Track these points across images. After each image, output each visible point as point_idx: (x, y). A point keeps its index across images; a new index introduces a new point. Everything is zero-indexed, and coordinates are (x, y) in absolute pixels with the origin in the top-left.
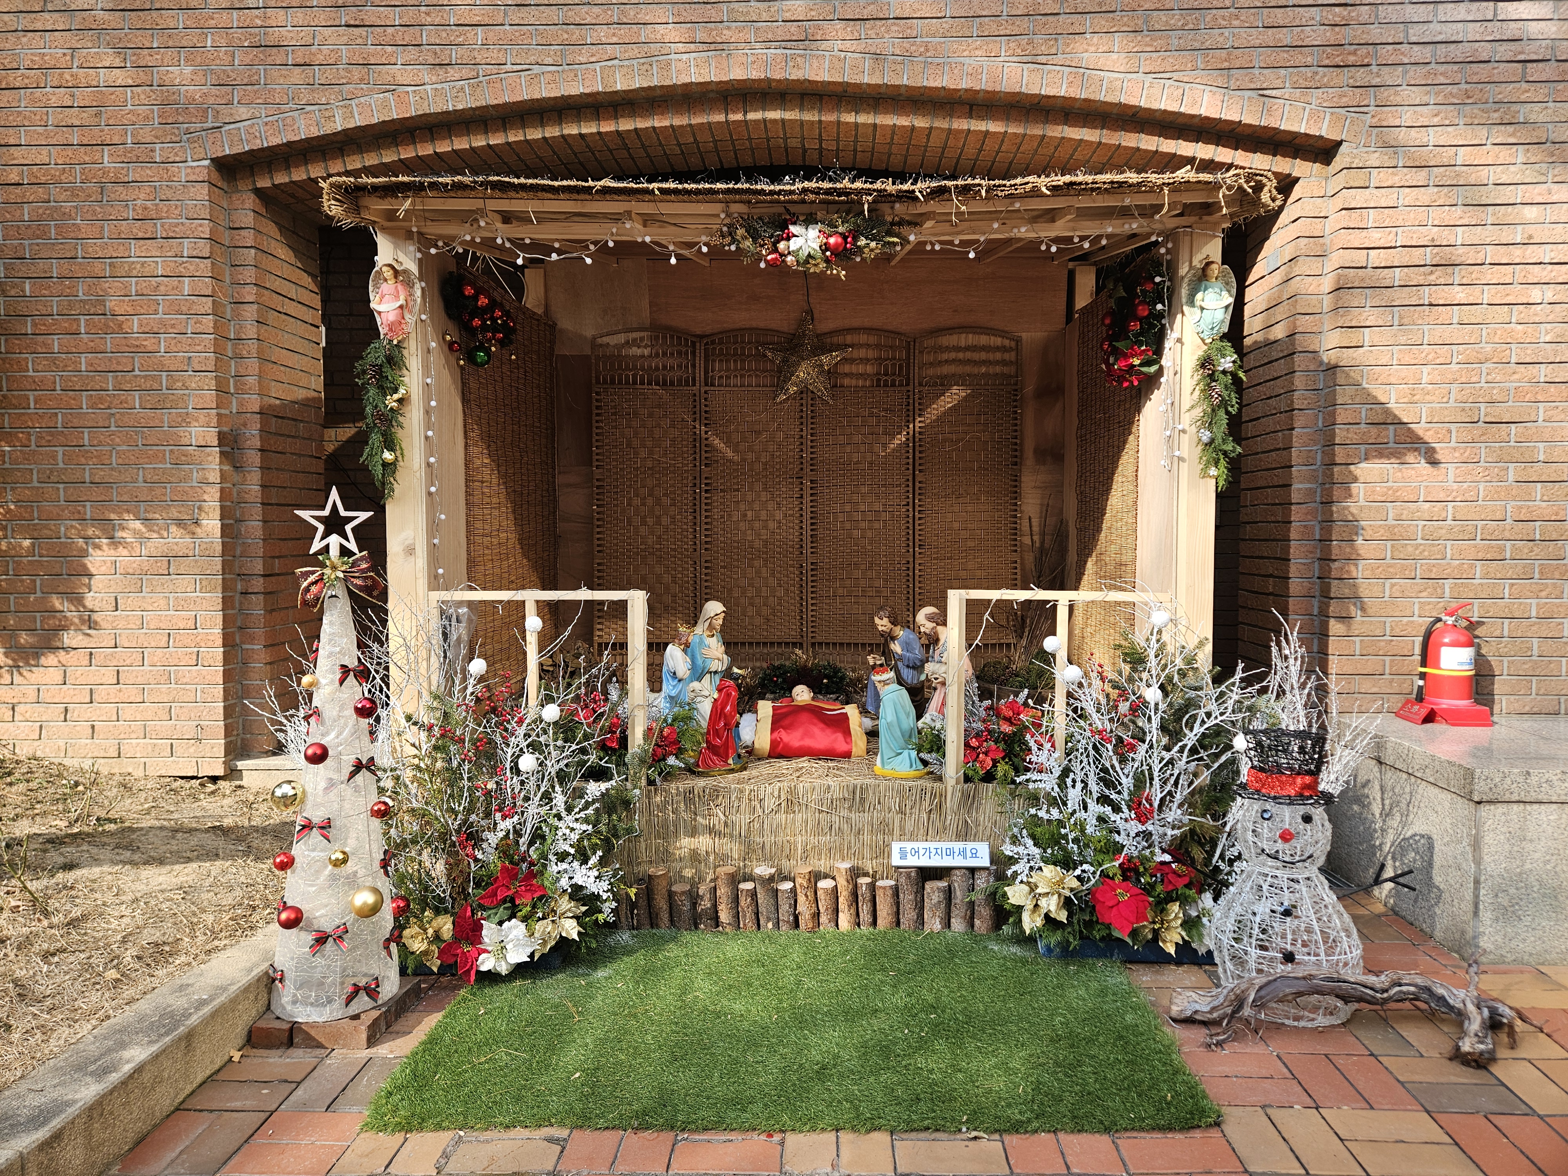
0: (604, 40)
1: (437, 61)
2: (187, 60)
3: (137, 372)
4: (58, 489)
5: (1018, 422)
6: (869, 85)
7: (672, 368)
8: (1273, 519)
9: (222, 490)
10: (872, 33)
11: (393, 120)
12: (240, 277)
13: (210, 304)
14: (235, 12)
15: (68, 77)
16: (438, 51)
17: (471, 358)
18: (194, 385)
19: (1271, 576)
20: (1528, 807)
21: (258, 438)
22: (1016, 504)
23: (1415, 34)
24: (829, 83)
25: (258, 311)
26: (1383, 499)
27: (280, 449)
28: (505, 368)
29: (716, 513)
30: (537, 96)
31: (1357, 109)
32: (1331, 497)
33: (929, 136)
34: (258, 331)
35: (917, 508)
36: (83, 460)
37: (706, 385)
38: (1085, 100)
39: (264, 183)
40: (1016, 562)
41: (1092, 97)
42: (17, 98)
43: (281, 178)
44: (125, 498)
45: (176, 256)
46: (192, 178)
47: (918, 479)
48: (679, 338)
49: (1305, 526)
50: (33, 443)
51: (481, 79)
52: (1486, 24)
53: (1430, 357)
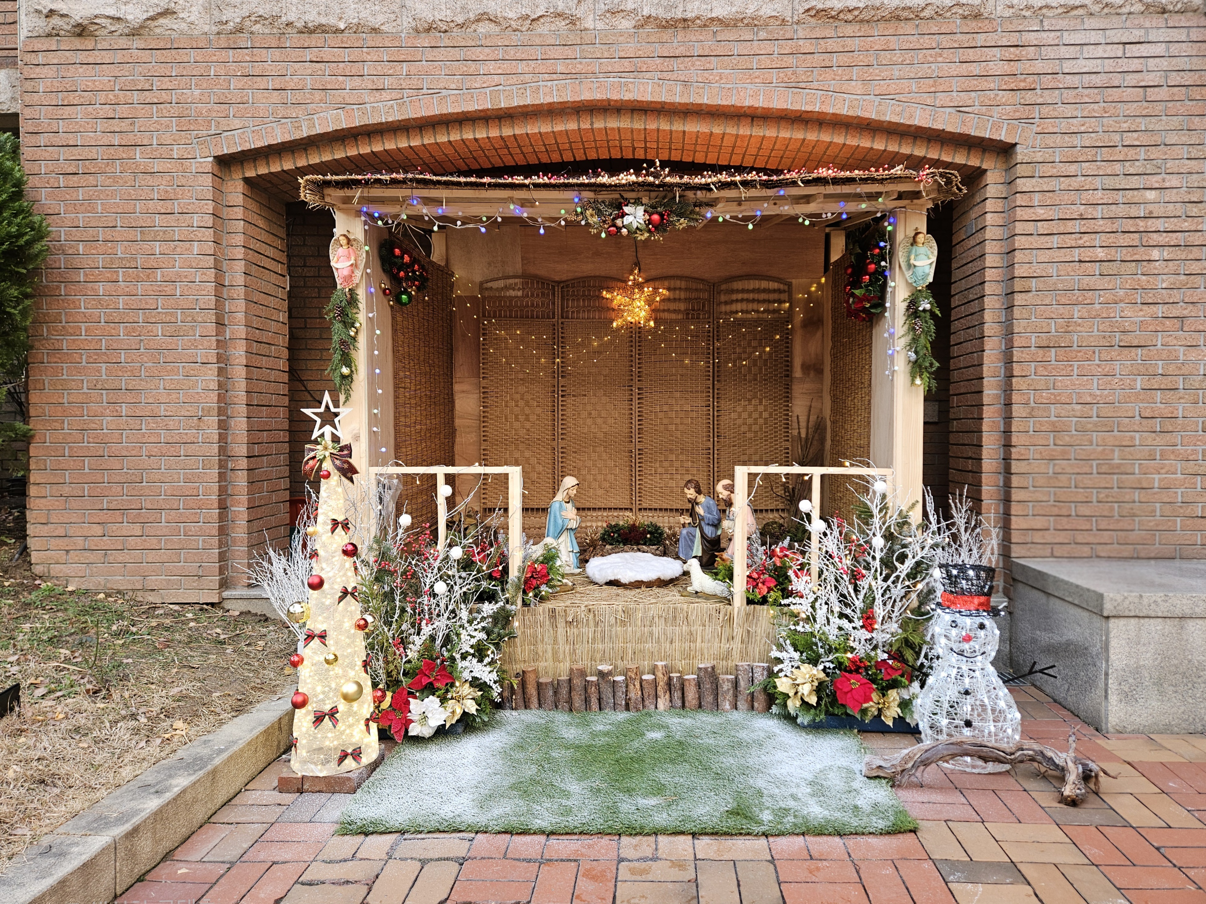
0: (492, 72)
1: (374, 87)
2: (196, 85)
3: (160, 310)
4: (102, 394)
5: (789, 345)
6: (680, 104)
7: (538, 305)
8: (971, 416)
9: (219, 394)
10: (682, 67)
11: (343, 129)
12: (233, 241)
13: (212, 261)
14: (231, 51)
15: (112, 97)
16: (375, 80)
17: (398, 300)
18: (200, 319)
19: (970, 458)
20: (1142, 621)
21: (244, 357)
22: (788, 406)
23: (1068, 67)
24: (652, 102)
25: (245, 265)
26: (1048, 401)
27: (259, 365)
28: (420, 307)
29: (569, 412)
30: (445, 112)
31: (1027, 121)
32: (1011, 400)
33: (722, 139)
34: (245, 280)
35: (716, 409)
36: (120, 374)
37: (562, 318)
38: (833, 114)
39: (250, 173)
40: (788, 449)
41: (838, 112)
42: (75, 111)
43: (263, 170)
44: (150, 401)
45: (189, 226)
46: (201, 170)
47: (716, 387)
48: (543, 283)
49: (993, 422)
50: (84, 361)
51: (405, 99)
52: (1117, 60)
53: (1080, 299)
